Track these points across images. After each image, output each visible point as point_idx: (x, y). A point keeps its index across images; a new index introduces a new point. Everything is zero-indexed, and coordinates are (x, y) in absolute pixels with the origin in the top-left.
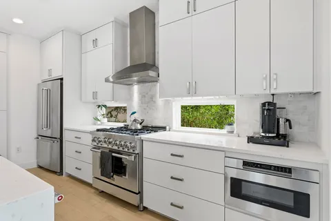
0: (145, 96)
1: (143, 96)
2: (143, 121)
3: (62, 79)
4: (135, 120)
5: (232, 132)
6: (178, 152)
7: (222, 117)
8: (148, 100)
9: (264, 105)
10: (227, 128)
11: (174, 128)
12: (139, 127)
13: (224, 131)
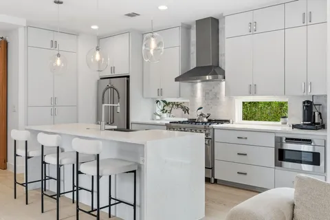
0: (208, 93)
1: (206, 93)
2: (209, 115)
3: (128, 77)
4: (201, 115)
5: (286, 123)
6: (242, 135)
7: (277, 111)
8: (212, 97)
9: (304, 103)
10: (282, 120)
11: (236, 122)
12: (205, 120)
13: (280, 123)
